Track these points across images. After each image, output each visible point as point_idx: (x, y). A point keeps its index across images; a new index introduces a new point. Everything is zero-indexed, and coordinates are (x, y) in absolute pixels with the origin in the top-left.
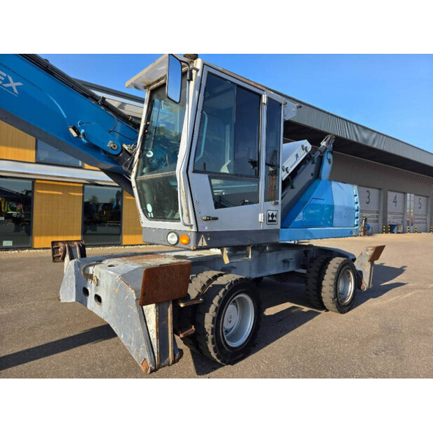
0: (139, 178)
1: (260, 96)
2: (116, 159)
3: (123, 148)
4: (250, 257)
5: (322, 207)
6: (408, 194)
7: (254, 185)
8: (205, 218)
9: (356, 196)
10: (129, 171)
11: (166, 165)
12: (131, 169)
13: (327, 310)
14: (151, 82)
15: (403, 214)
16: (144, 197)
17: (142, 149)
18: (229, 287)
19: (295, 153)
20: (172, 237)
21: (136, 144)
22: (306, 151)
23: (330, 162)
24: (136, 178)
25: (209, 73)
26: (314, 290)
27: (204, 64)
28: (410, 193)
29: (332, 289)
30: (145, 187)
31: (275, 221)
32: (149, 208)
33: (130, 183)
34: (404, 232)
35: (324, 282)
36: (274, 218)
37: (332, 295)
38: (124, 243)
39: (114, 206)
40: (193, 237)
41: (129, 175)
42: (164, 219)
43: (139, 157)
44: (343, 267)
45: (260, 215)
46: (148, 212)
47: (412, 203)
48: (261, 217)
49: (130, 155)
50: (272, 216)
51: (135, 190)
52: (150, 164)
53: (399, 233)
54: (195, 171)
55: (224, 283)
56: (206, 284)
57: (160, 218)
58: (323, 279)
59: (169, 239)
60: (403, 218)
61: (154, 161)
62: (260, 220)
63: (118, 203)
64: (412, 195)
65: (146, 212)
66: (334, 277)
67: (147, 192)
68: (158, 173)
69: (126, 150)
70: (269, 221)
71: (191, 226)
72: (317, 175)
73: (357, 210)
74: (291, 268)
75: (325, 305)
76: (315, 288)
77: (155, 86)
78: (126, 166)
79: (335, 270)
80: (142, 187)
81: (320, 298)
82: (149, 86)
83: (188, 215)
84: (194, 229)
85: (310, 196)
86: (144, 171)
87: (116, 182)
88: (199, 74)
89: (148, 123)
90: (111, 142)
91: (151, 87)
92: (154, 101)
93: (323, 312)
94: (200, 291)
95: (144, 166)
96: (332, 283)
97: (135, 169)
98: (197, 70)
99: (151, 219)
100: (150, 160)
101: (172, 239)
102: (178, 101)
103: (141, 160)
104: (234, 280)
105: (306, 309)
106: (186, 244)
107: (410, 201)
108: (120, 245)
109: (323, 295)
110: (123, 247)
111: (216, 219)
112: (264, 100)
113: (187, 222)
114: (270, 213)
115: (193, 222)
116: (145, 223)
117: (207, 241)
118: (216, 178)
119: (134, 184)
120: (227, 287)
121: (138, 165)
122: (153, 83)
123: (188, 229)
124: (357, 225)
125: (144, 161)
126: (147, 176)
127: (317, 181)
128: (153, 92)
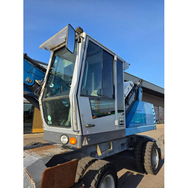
0: (44, 99)
1: (113, 57)
2: (30, 88)
3: (35, 82)
4: (112, 148)
5: (141, 115)
6: (160, 107)
7: (112, 104)
8: (87, 125)
9: (153, 109)
10: (38, 95)
11: (60, 92)
12: (39, 94)
13: (147, 174)
14: (55, 46)
15: (158, 115)
16: (46, 111)
17: (47, 83)
18: (101, 172)
19: (127, 87)
20: (64, 138)
21: (44, 80)
22: (132, 86)
23: (142, 92)
24: (42, 100)
25: (89, 41)
26: (139, 161)
27: (87, 36)
28: (160, 106)
29: (150, 161)
30: (47, 105)
31: (123, 124)
32: (49, 118)
33: (38, 102)
34: (160, 123)
35: (145, 156)
36: (123, 123)
37: (150, 165)
38: (33, 132)
39: (30, 112)
40: (79, 139)
41: (38, 98)
42: (59, 125)
43: (45, 87)
44: (153, 147)
45: (116, 121)
46: (48, 121)
47: (162, 110)
48: (116, 123)
49: (39, 86)
50: (122, 121)
51: (41, 107)
52: (51, 91)
53: (158, 124)
54: (81, 95)
55: (97, 169)
56: (84, 169)
57: (56, 125)
58: (144, 155)
59: (62, 140)
60: (158, 117)
61: (53, 90)
62: (116, 125)
63: (32, 111)
64: (161, 107)
65: (47, 120)
66: (150, 154)
67: (48, 108)
68: (57, 96)
69: (37, 83)
70: (121, 125)
71: (78, 132)
72: (137, 98)
73: (154, 116)
74: (125, 149)
75: (146, 170)
76: (140, 160)
77: (56, 49)
78: (36, 92)
79: (150, 150)
80: (45, 105)
81: (143, 167)
82: (53, 49)
83: (77, 124)
84: (80, 134)
85: (136, 109)
86: (48, 95)
87: (29, 101)
88: (84, 40)
89: (52, 68)
90: (28, 78)
91: (55, 50)
92: (55, 57)
93: (145, 175)
94: (81, 174)
95: (48, 93)
96: (150, 157)
97: (42, 94)
98: (83, 38)
99: (50, 125)
100: (51, 89)
101: (64, 140)
102: (73, 52)
103: (46, 89)
104: (103, 165)
105: (135, 173)
106: (74, 144)
107: (161, 110)
108: (31, 133)
109: (145, 164)
110: (32, 134)
111: (94, 126)
112: (115, 59)
113: (75, 129)
114: (121, 119)
115: (79, 129)
116: (46, 127)
117: (88, 141)
118: (93, 99)
119: (40, 103)
120: (99, 172)
121: (44, 92)
122: (56, 47)
123: (76, 133)
124: (155, 124)
125: (48, 90)
126: (50, 98)
127: (137, 101)
128: (55, 52)
